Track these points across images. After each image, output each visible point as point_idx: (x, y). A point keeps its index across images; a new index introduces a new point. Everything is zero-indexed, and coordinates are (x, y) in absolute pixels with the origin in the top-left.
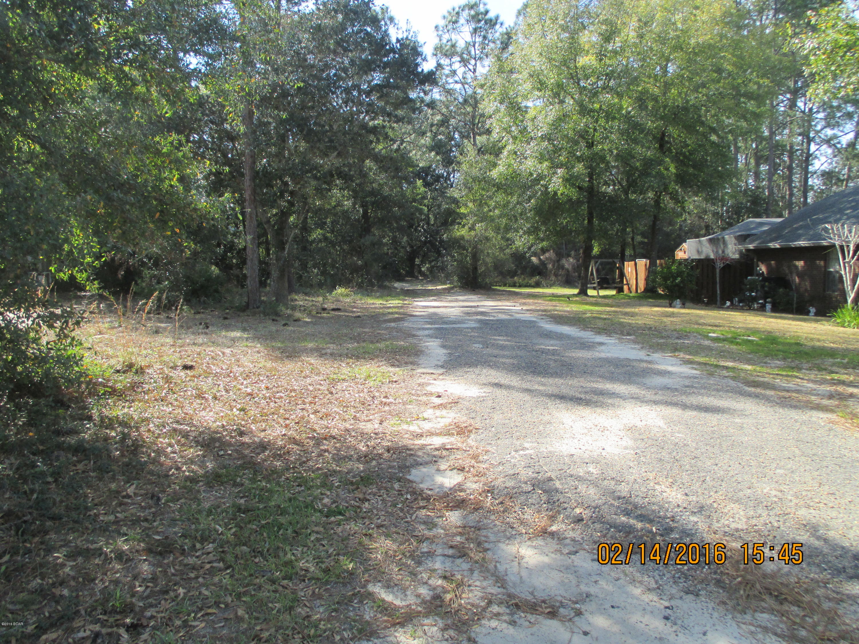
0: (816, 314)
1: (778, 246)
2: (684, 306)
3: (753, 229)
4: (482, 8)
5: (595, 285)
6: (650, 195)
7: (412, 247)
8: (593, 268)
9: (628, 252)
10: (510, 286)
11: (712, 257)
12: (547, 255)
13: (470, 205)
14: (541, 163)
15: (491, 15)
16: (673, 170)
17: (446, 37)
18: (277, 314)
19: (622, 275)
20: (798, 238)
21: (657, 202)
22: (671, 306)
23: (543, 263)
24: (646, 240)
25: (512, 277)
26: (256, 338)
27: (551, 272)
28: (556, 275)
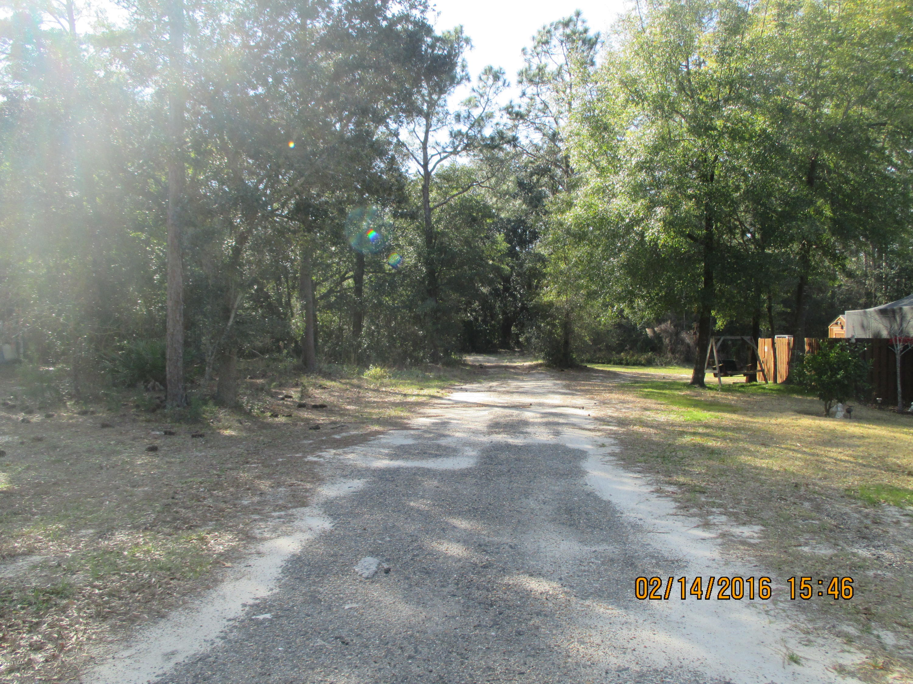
2: (849, 415)
4: (580, 27)
5: (715, 370)
6: (796, 247)
7: (505, 314)
8: (713, 347)
9: (763, 327)
11: (885, 334)
12: (663, 326)
14: (634, 201)
15: (591, 34)
16: (828, 213)
17: (535, 62)
19: (755, 358)
21: (804, 260)
22: (827, 414)
23: (657, 336)
24: (789, 310)
25: (619, 352)
27: (666, 348)
28: (673, 352)
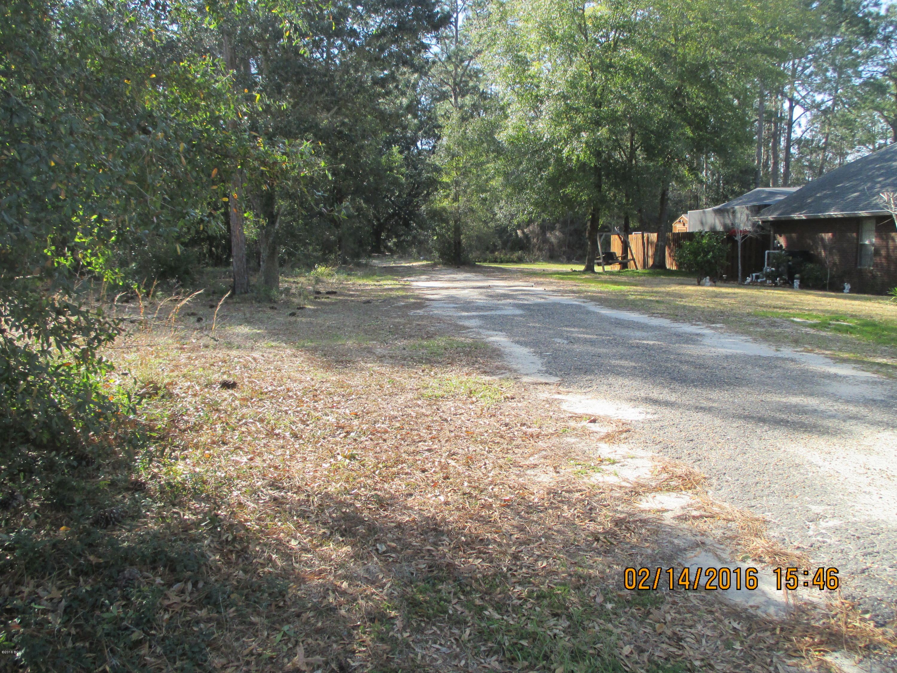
0: (851, 291)
1: (804, 218)
2: (714, 284)
3: (765, 199)
5: (601, 261)
7: (378, 220)
10: (491, 262)
12: (531, 228)
13: (454, 173)
18: (271, 300)
19: (627, 249)
20: (827, 208)
22: (699, 284)
23: (528, 237)
25: (493, 252)
26: (274, 334)
27: (534, 246)
28: (540, 250)
